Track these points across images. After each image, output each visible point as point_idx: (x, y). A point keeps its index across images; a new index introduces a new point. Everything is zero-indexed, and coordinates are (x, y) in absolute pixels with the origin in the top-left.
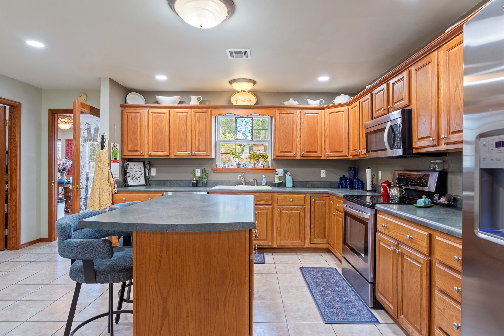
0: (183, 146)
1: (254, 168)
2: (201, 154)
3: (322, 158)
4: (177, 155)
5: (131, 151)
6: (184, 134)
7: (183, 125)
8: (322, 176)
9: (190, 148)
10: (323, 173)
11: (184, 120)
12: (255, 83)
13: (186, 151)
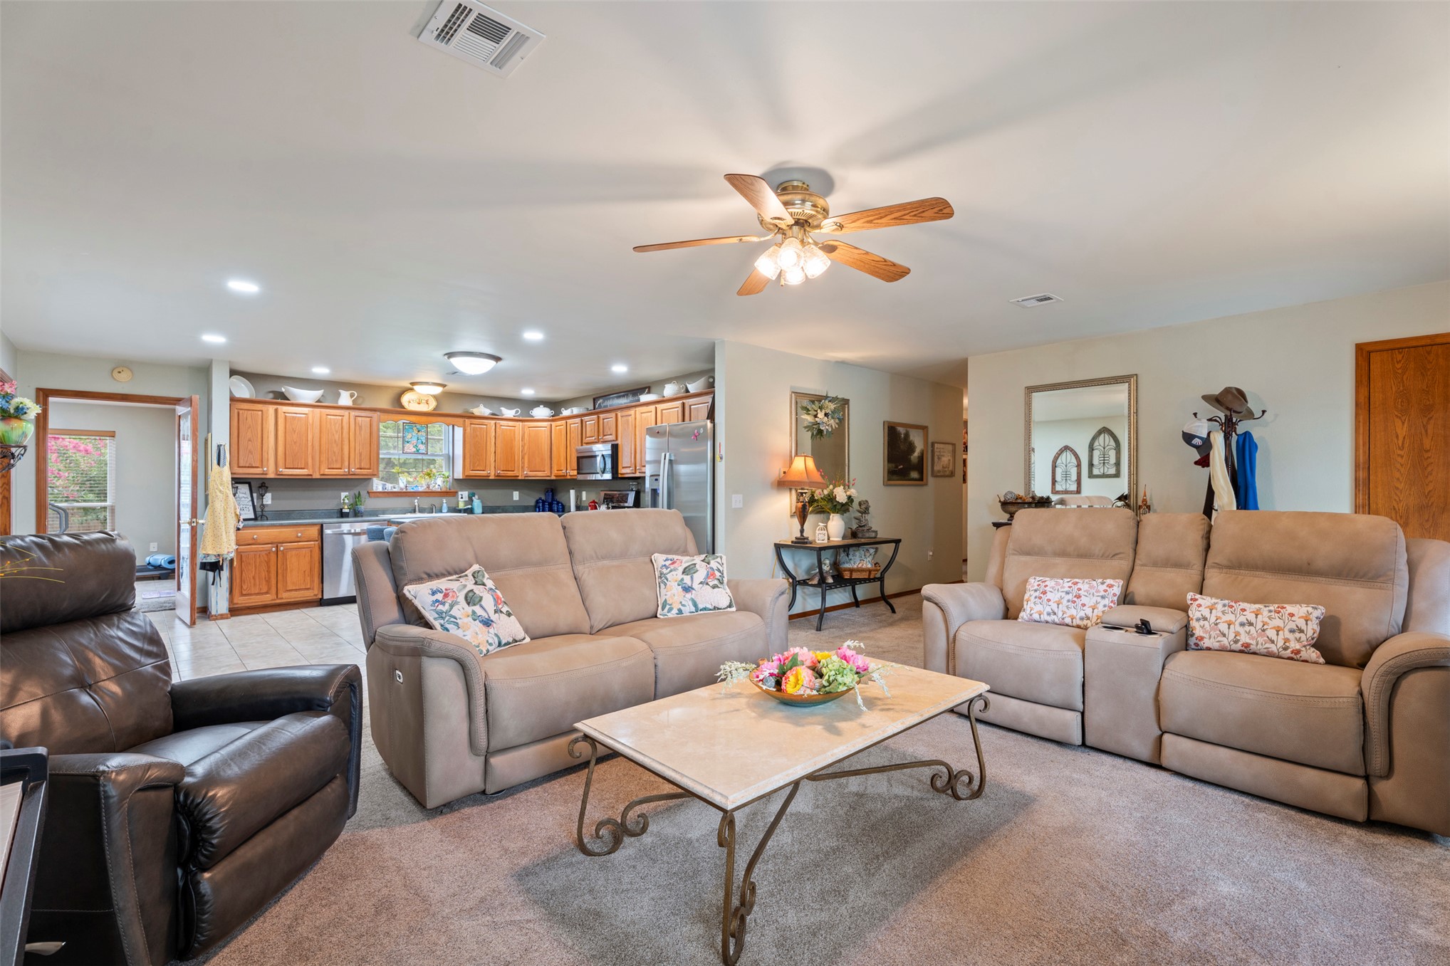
0: (336, 461)
1: (427, 490)
2: (364, 473)
3: (520, 478)
4: (326, 473)
5: (245, 467)
6: (337, 445)
7: (337, 432)
8: (515, 499)
9: (346, 464)
10: (516, 495)
11: (337, 425)
12: (444, 386)
13: (341, 469)
